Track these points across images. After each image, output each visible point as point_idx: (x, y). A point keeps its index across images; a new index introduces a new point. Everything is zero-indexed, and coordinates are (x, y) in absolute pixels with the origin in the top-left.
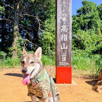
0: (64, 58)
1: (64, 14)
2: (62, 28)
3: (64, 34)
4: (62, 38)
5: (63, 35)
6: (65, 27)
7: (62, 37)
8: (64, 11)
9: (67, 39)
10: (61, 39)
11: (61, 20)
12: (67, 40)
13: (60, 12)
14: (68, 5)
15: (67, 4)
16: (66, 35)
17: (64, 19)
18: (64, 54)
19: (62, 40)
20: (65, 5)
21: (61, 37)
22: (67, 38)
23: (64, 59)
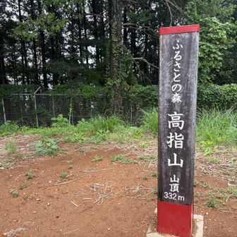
0: (176, 185)
1: (176, 85)
2: (171, 120)
3: (176, 134)
4: (171, 142)
5: (174, 135)
6: (179, 117)
7: (171, 140)
8: (176, 77)
9: (181, 144)
10: (167, 145)
11: (169, 101)
12: (181, 147)
13: (167, 80)
14: (188, 63)
15: (185, 59)
16: (181, 135)
17: (177, 98)
18: (175, 176)
19: (171, 146)
20: (179, 62)
21: (169, 140)
22: (182, 142)
23: (176, 187)
